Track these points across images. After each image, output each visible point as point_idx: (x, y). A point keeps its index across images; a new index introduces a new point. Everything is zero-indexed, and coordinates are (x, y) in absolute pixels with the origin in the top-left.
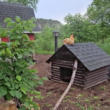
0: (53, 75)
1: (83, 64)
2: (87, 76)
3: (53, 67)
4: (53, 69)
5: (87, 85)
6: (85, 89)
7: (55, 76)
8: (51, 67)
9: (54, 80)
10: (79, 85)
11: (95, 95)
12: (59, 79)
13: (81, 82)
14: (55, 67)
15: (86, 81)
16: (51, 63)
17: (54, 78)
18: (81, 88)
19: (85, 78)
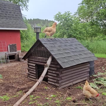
0: (29, 73)
1: (57, 60)
2: (62, 73)
3: (30, 64)
4: (30, 66)
5: (62, 84)
6: (60, 88)
7: (32, 74)
8: (28, 64)
9: (31, 78)
10: (53, 83)
11: (70, 95)
12: (35, 77)
13: (56, 81)
14: (31, 64)
15: (62, 79)
16: (27, 59)
17: (30, 76)
18: (56, 87)
19: (60, 76)
